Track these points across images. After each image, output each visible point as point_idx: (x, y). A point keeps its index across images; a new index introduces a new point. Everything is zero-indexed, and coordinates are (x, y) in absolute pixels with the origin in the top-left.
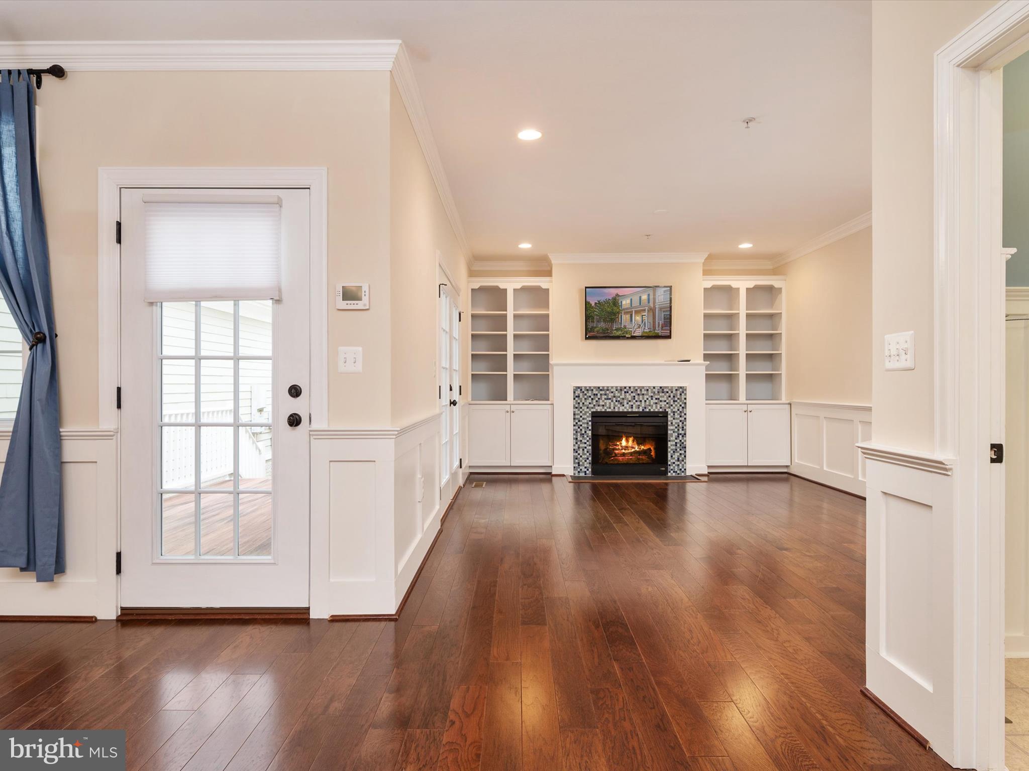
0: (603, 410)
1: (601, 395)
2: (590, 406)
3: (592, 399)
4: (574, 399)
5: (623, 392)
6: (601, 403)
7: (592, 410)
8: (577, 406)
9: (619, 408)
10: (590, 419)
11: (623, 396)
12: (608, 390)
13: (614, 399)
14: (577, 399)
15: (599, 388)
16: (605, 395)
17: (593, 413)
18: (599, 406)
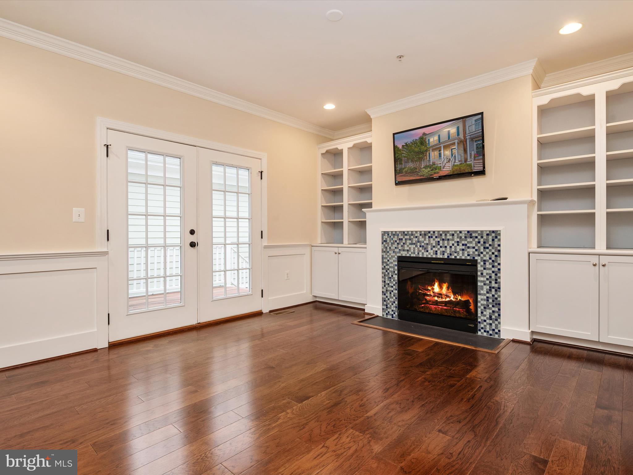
0: (408, 255)
1: (406, 239)
2: (396, 250)
3: (398, 244)
4: (382, 243)
5: (427, 237)
6: (406, 248)
7: (398, 255)
8: (384, 250)
9: (423, 253)
10: (396, 263)
11: (427, 241)
12: (412, 235)
13: (419, 244)
14: (384, 243)
15: (404, 232)
16: (410, 239)
17: (399, 257)
18: (404, 250)
